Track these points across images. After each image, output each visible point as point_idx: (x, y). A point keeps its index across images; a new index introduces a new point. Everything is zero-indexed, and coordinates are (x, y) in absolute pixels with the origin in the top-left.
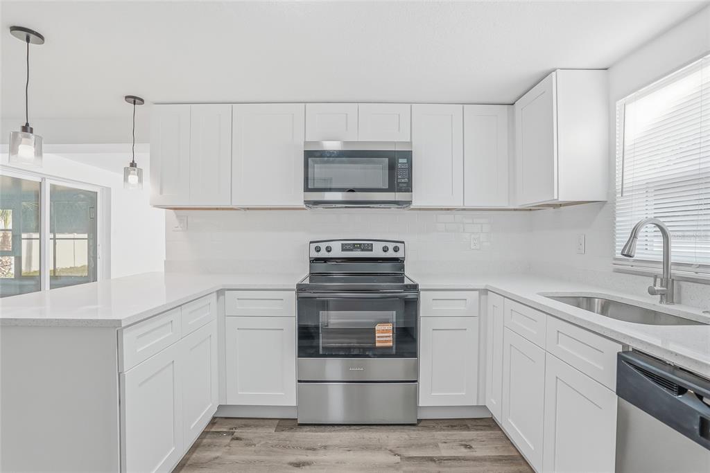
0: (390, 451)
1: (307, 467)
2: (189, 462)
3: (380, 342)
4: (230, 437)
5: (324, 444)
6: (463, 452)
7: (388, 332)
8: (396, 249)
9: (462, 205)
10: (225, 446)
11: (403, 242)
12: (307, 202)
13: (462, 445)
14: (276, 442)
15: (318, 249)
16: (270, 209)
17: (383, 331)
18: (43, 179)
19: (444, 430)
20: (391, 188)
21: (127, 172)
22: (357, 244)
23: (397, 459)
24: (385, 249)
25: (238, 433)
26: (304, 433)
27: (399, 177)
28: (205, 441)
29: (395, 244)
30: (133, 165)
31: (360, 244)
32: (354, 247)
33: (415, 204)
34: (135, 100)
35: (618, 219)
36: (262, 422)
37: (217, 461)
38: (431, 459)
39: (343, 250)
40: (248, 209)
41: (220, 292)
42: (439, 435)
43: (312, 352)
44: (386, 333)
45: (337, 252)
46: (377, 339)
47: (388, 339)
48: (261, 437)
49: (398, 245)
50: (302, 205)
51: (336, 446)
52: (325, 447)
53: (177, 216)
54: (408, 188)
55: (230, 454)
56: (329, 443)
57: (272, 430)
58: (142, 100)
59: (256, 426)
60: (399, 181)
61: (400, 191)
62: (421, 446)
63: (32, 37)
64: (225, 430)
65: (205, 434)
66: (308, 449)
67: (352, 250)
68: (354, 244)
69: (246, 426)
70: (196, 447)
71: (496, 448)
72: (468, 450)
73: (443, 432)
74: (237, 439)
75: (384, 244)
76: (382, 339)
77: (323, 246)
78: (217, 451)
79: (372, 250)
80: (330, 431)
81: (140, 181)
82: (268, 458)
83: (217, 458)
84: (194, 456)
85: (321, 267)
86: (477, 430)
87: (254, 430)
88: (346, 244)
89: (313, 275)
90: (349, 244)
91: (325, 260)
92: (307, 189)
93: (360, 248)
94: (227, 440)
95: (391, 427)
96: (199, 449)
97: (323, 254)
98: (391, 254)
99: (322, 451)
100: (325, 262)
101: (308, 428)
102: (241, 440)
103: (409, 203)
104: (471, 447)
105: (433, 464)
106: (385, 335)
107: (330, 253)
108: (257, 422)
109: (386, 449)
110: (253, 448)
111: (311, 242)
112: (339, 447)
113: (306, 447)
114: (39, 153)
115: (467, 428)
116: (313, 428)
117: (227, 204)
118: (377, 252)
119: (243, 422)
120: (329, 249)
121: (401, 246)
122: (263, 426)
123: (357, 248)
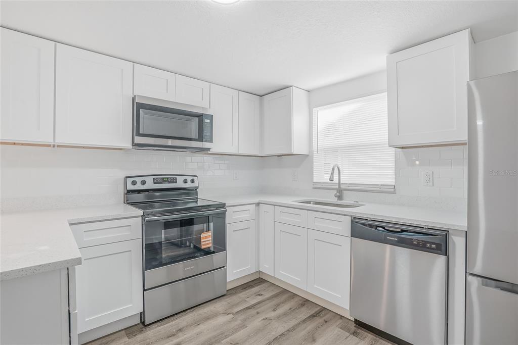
0: (223, 314)
3: (204, 245)
5: (177, 329)
6: (260, 298)
7: (209, 238)
8: (192, 181)
11: (196, 176)
13: (257, 295)
15: (134, 183)
17: (206, 237)
19: (242, 292)
20: (200, 139)
22: (165, 178)
23: (231, 316)
24: (185, 182)
26: (155, 329)
27: (205, 132)
31: (167, 178)
32: (164, 181)
33: (211, 151)
35: (314, 164)
36: (113, 337)
38: (248, 308)
39: (155, 183)
42: (243, 295)
43: (156, 264)
45: (150, 185)
46: (203, 243)
47: (208, 242)
49: (193, 178)
51: (186, 326)
52: (180, 330)
54: (210, 140)
56: (180, 327)
57: (125, 339)
60: (205, 134)
61: (205, 141)
62: (237, 305)
66: (168, 337)
67: (161, 183)
68: (163, 178)
71: (273, 290)
72: (261, 297)
73: (243, 293)
75: (185, 178)
76: (205, 243)
77: (139, 180)
79: (176, 182)
80: (173, 320)
86: (258, 286)
88: (157, 178)
90: (159, 178)
91: (139, 191)
92: (138, 134)
93: (167, 181)
95: (212, 301)
97: (138, 186)
98: (189, 185)
99: (180, 334)
103: (208, 149)
104: (262, 295)
105: (251, 310)
106: (207, 240)
107: (144, 186)
109: (220, 314)
111: (127, 177)
112: (189, 326)
115: (252, 287)
116: (159, 324)
118: (180, 184)
120: (143, 183)
121: (195, 178)
122: (113, 341)
123: (165, 181)
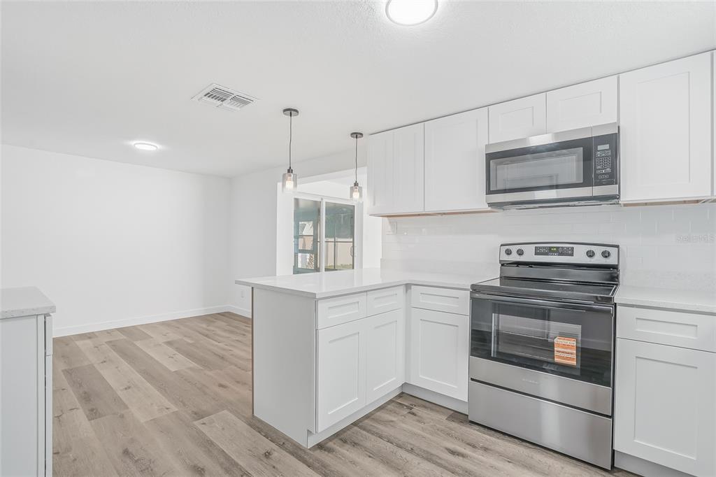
1: (461, 458)
2: (373, 417)
3: (559, 357)
4: (408, 411)
5: (486, 446)
7: (571, 349)
8: (606, 255)
9: (709, 194)
10: (402, 416)
11: (618, 246)
12: (491, 205)
14: (443, 427)
15: (509, 252)
16: (464, 213)
17: (564, 346)
18: (322, 199)
20: (587, 182)
21: (352, 190)
22: (554, 247)
24: (591, 254)
25: (415, 410)
26: (472, 430)
27: (599, 167)
28: (389, 406)
29: (604, 249)
30: (356, 184)
31: (558, 248)
32: (550, 251)
33: (624, 199)
34: (356, 135)
36: (438, 408)
37: (391, 423)
39: (536, 254)
40: (444, 214)
41: (408, 286)
43: (484, 353)
44: (566, 348)
45: (529, 255)
46: (556, 353)
47: (570, 356)
48: (432, 420)
49: (608, 249)
50: (486, 207)
51: (498, 452)
52: (486, 449)
53: (390, 223)
54: (613, 178)
55: (403, 422)
56: (492, 447)
57: (444, 418)
58: (361, 134)
59: (432, 409)
60: (598, 172)
61: (600, 184)
63: (292, 112)
64: (407, 404)
65: (391, 401)
66: (468, 444)
67: (547, 254)
68: (550, 248)
69: (425, 407)
70: (381, 408)
74: (413, 414)
75: (589, 248)
76: (562, 355)
77: (514, 249)
78: (395, 417)
79: (572, 255)
80: (498, 438)
81: (361, 196)
82: (430, 436)
83: (392, 421)
84: (378, 414)
85: (513, 272)
87: (429, 412)
88: (540, 248)
89: (504, 278)
90: (545, 248)
92: (489, 192)
93: (557, 251)
94: (405, 412)
96: (383, 411)
97: (514, 257)
98: (598, 259)
99: (481, 452)
100: (517, 266)
101: (477, 427)
102: (415, 415)
103: (617, 197)
106: (566, 350)
107: (522, 257)
108: (434, 407)
110: (422, 425)
111: (502, 245)
112: (500, 455)
113: (468, 442)
114: (295, 185)
116: (482, 429)
117: (420, 210)
118: (580, 256)
119: (424, 403)
120: (520, 253)
121: (613, 251)
122: (438, 411)
123: (554, 252)
